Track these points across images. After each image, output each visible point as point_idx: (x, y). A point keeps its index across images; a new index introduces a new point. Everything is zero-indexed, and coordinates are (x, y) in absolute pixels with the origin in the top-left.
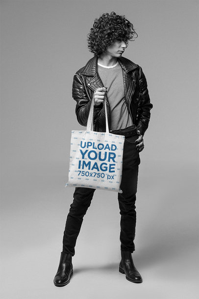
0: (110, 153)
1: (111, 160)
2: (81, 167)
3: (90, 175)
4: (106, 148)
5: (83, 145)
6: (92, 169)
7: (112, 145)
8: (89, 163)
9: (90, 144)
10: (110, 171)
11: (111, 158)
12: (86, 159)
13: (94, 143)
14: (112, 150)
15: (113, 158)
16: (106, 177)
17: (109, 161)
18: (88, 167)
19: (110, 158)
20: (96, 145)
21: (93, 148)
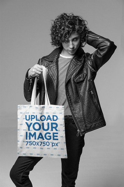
0: (52, 124)
1: (54, 129)
2: (28, 138)
3: (37, 144)
4: (48, 119)
5: (28, 118)
6: (38, 139)
7: (53, 116)
8: (35, 133)
9: (33, 117)
10: (54, 139)
11: (54, 127)
12: (32, 130)
13: (36, 116)
14: (54, 120)
15: (55, 128)
16: (51, 144)
17: (52, 130)
18: (34, 137)
19: (52, 128)
20: (39, 118)
21: (37, 120)
